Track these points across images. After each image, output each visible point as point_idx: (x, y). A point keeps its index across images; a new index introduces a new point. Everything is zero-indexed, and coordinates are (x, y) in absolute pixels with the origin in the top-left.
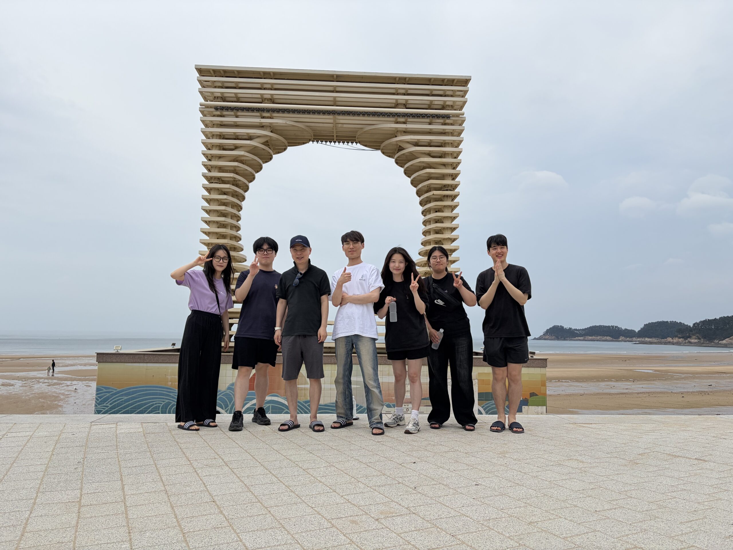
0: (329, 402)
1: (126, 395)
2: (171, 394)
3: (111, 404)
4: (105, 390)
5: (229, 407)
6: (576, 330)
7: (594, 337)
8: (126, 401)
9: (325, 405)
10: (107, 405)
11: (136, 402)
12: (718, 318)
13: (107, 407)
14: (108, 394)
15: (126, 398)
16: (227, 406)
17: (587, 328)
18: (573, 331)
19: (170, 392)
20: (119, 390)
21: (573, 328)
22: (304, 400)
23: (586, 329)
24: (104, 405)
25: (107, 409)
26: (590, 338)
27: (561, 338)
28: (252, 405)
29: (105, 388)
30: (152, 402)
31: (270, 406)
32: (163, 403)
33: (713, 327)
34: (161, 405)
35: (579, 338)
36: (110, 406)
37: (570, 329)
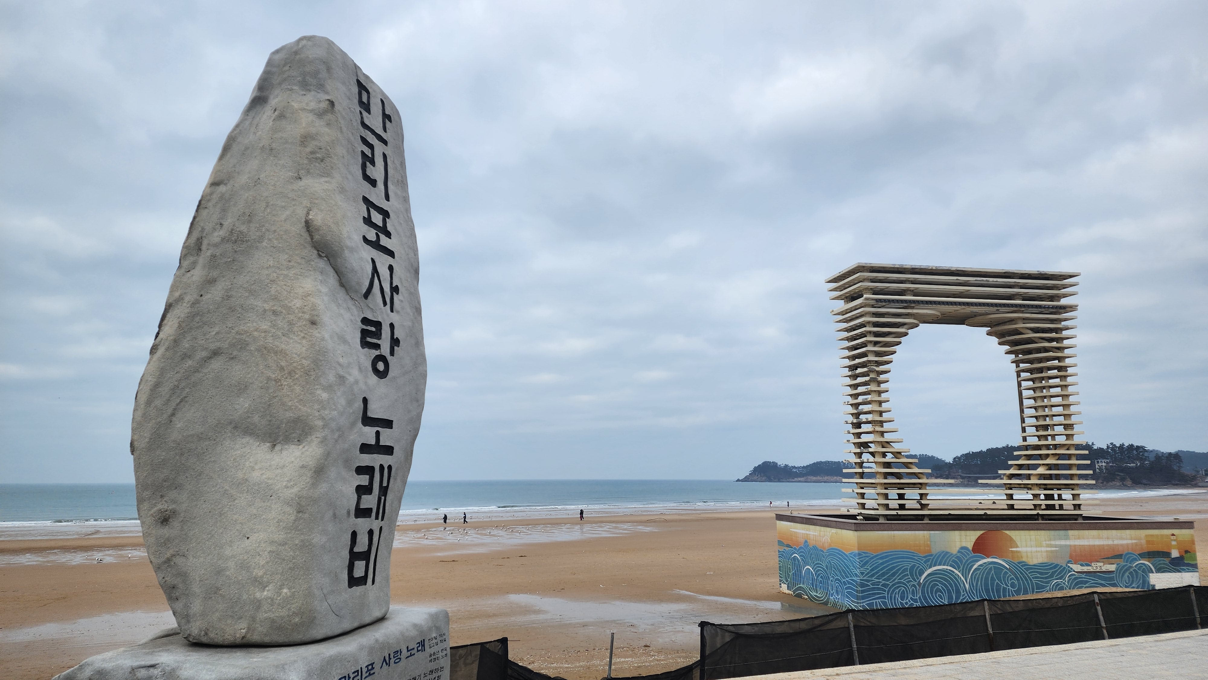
0: (1037, 562)
1: (882, 558)
2: (915, 557)
3: (870, 567)
4: (864, 555)
5: (961, 568)
6: (794, 467)
7: (819, 478)
8: (882, 564)
9: (1034, 565)
10: (868, 568)
11: (889, 565)
12: (984, 450)
13: (868, 569)
14: (868, 558)
15: (881, 561)
16: (959, 567)
17: (809, 464)
18: (790, 469)
19: (914, 556)
20: (875, 554)
21: (790, 465)
22: (1017, 562)
23: (807, 466)
24: (866, 567)
25: (868, 571)
26: (814, 478)
27: (775, 478)
28: (978, 566)
29: (864, 553)
30: (901, 564)
31: (992, 567)
32: (910, 565)
33: (979, 462)
34: (909, 567)
35: (799, 479)
36: (870, 568)
37: (786, 466)
